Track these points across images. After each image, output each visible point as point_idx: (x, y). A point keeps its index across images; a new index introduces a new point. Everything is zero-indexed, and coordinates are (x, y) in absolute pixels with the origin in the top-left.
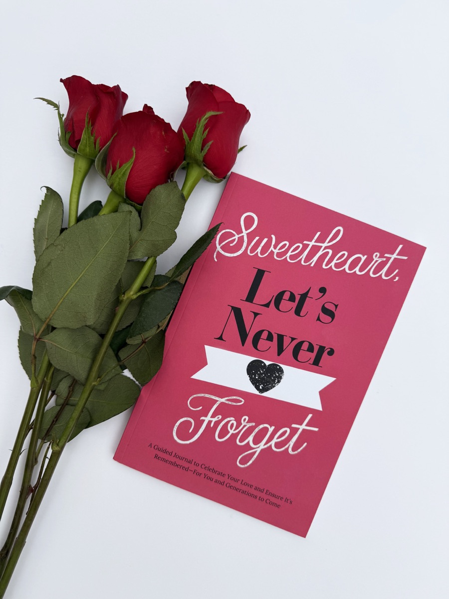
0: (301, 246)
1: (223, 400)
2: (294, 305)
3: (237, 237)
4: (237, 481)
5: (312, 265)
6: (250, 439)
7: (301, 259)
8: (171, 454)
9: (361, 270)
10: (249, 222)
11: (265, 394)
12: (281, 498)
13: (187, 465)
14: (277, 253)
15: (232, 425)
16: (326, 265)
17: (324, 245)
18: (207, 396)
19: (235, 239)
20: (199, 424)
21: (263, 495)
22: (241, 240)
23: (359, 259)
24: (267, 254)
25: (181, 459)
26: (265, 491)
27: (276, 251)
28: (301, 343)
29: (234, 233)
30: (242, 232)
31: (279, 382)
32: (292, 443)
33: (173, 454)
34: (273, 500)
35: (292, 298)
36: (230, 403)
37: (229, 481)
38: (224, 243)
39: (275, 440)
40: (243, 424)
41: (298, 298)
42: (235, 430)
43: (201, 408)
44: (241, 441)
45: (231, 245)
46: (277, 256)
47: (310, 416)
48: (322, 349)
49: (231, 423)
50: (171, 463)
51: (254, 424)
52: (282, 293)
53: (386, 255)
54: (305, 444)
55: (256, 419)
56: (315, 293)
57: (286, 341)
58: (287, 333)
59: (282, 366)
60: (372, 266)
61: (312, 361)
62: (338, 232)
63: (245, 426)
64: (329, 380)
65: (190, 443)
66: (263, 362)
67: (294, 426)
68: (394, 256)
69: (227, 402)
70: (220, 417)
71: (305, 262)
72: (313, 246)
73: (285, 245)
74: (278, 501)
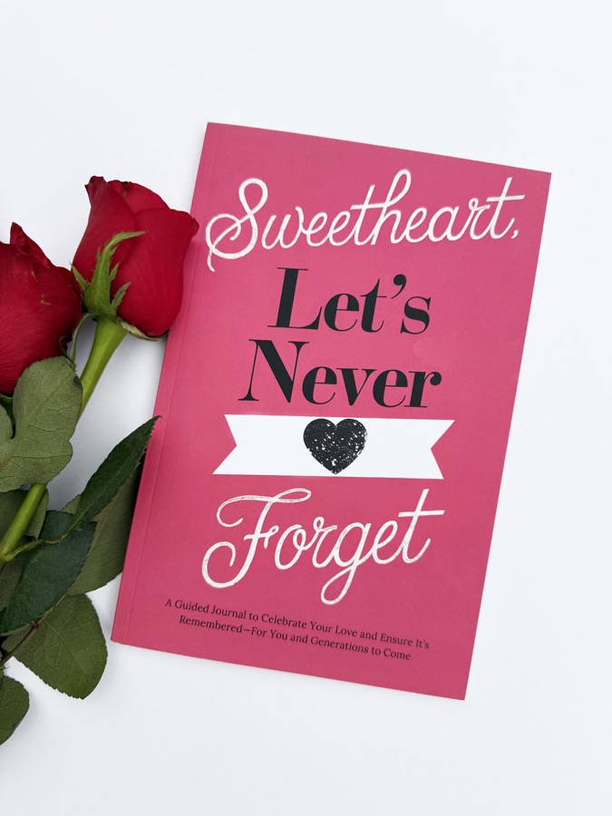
0: (348, 214)
1: (276, 499)
2: (359, 315)
3: (238, 223)
4: (329, 630)
5: (373, 243)
6: (335, 553)
7: (353, 236)
8: (206, 610)
9: (454, 232)
10: (254, 194)
11: (344, 473)
12: (410, 643)
13: (237, 622)
14: (311, 235)
15: (300, 537)
16: (397, 237)
17: (385, 205)
18: (247, 498)
19: (236, 228)
20: (243, 548)
21: (378, 644)
22: (247, 226)
23: (447, 216)
24: (295, 240)
25: (227, 614)
26: (379, 637)
27: (309, 233)
28: (383, 376)
29: (233, 217)
30: (245, 214)
31: (361, 448)
32: (405, 544)
33: (211, 609)
34: (397, 648)
35: (353, 304)
36: (288, 501)
37: (315, 633)
38: (219, 239)
39: (376, 546)
40: (318, 530)
41: (362, 302)
42: (306, 545)
43: (241, 520)
44: (320, 561)
45: (232, 239)
46: (312, 240)
47: (425, 492)
48: (420, 377)
49: (297, 534)
50: (210, 625)
51: (335, 527)
52: (334, 301)
53: (489, 199)
54: (429, 541)
55: (337, 518)
56: (388, 288)
57: (359, 377)
58: (357, 363)
59: (359, 420)
60: (471, 223)
61: (408, 402)
62: (403, 178)
63: (321, 534)
64: (443, 426)
65: (235, 584)
66: (328, 422)
67: (402, 515)
68: (503, 198)
69: (283, 501)
70: (277, 528)
71: (360, 240)
72: (368, 210)
73: (322, 219)
74: (404, 649)
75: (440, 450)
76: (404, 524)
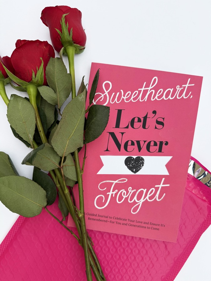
0: (137, 92)
1: (116, 182)
2: (141, 123)
3: (103, 96)
4: (134, 221)
5: (146, 101)
6: (135, 198)
7: (139, 99)
9: (172, 97)
10: (107, 86)
11: (138, 173)
12: (159, 225)
13: (105, 219)
15: (124, 193)
16: (153, 99)
17: (149, 89)
18: (108, 181)
19: (102, 97)
20: (107, 197)
21: (149, 226)
22: (105, 96)
23: (169, 91)
24: (121, 100)
25: (102, 216)
26: (149, 223)
27: (125, 98)
28: (149, 143)
29: (101, 94)
30: (105, 93)
31: (143, 165)
32: (157, 195)
33: (97, 215)
34: (155, 227)
35: (139, 120)
36: (120, 182)
37: (130, 222)
38: (97, 101)
39: (148, 196)
40: (130, 191)
41: (142, 120)
42: (126, 196)
43: (106, 188)
44: (131, 200)
45: (101, 100)
46: (126, 100)
47: (164, 179)
48: (161, 143)
49: (123, 192)
50: (98, 220)
51: (135, 190)
52: (133, 119)
53: (183, 86)
54: (165, 194)
55: (136, 187)
56: (151, 115)
57: (142, 143)
58: (141, 139)
59: (142, 157)
60: (177, 93)
61: (157, 151)
62: (155, 80)
63: (131, 192)
64: (169, 158)
65: (105, 208)
66: (132, 157)
67: (156, 186)
68: (187, 85)
69: (119, 182)
70: (117, 190)
71: (141, 100)
72: (144, 90)
73: (129, 93)
74: (157, 227)
75: (168, 166)
76: (157, 189)
